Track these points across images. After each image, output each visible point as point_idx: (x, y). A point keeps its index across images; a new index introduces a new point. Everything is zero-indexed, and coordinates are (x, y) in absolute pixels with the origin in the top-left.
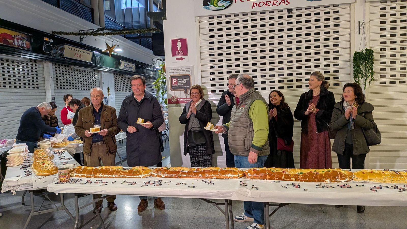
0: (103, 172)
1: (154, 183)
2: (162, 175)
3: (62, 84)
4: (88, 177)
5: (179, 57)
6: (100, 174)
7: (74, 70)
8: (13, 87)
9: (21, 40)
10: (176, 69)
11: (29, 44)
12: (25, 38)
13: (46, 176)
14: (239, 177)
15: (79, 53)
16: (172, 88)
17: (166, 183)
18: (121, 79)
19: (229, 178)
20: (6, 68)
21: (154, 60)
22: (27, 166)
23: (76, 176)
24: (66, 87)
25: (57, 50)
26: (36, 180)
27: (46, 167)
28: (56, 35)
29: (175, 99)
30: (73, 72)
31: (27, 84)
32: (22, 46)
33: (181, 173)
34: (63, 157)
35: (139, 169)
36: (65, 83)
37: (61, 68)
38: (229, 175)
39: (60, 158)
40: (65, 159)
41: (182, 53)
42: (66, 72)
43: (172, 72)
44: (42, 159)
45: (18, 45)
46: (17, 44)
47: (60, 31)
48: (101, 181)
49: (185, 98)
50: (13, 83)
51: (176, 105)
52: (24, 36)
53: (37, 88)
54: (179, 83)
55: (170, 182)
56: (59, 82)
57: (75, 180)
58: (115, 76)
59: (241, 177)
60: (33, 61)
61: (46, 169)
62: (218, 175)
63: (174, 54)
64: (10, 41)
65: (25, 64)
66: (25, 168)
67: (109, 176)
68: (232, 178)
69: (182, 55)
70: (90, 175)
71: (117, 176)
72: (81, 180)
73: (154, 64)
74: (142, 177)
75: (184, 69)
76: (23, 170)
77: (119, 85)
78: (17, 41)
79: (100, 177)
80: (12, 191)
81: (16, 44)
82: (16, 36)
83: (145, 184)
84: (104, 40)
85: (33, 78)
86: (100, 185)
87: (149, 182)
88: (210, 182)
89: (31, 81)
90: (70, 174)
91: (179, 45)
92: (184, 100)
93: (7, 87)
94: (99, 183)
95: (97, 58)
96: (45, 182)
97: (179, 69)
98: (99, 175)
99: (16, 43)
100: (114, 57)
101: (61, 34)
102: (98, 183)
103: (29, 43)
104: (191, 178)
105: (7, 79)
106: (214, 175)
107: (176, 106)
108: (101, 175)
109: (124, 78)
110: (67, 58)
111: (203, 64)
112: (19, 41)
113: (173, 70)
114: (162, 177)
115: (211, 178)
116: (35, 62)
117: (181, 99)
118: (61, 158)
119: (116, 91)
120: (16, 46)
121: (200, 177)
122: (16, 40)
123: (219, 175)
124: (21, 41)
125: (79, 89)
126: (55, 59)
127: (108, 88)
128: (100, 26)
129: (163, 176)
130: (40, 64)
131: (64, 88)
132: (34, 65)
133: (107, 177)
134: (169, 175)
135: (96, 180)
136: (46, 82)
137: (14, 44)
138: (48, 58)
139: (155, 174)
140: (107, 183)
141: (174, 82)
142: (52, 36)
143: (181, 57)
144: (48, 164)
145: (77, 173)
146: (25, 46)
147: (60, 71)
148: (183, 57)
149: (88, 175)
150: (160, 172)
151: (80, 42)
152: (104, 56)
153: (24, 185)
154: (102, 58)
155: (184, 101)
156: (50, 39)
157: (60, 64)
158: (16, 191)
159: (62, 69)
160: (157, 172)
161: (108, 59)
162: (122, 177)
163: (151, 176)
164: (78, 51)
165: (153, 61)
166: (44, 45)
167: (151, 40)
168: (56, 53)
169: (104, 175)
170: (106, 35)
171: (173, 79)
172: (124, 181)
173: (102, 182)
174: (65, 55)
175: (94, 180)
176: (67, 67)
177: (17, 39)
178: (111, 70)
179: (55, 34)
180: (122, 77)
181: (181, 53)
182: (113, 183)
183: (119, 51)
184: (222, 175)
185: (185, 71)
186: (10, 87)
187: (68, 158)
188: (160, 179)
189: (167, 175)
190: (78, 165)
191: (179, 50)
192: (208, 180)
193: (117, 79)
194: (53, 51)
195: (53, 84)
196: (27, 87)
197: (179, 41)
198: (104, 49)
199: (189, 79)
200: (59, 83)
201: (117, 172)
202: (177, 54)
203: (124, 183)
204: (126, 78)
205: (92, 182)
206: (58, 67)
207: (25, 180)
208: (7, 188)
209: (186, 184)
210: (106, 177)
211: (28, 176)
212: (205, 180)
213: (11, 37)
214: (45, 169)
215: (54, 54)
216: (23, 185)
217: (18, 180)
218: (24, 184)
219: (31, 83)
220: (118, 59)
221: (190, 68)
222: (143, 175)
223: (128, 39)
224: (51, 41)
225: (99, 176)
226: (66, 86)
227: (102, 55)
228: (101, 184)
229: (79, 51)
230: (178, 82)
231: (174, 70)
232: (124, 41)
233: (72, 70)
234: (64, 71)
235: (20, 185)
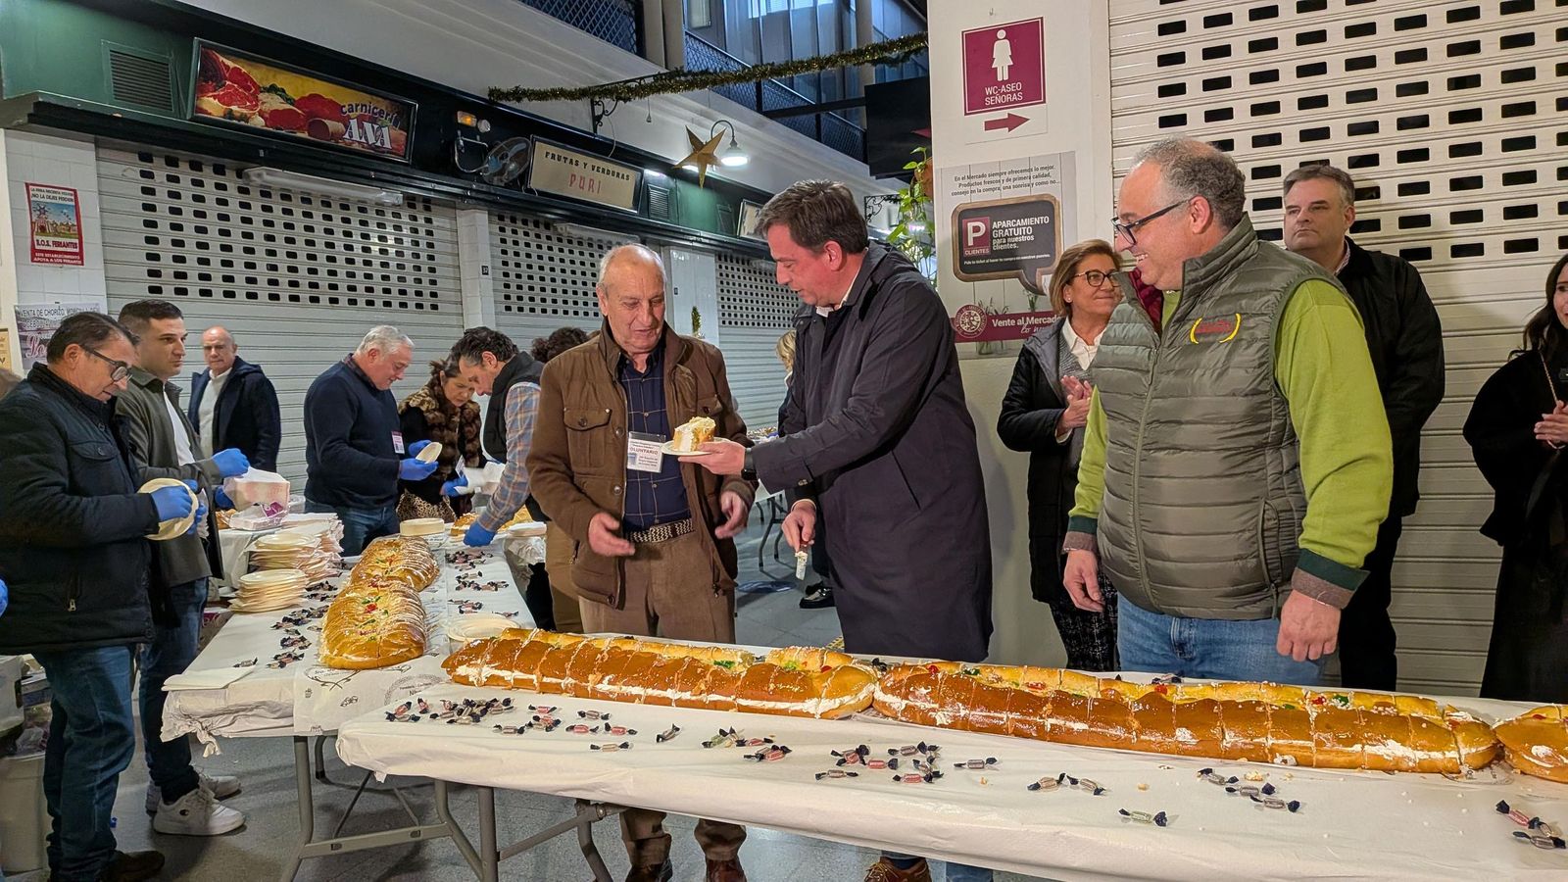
0: (621, 666)
1: (893, 765)
2: (933, 710)
3: (526, 293)
4: (545, 689)
5: (1003, 114)
6: (603, 678)
7: (570, 242)
8: (343, 301)
9: (373, 121)
10: (983, 176)
11: (403, 139)
12: (388, 115)
13: (357, 668)
14: (1465, 769)
15: (588, 173)
16: (963, 268)
17: (966, 771)
18: (745, 278)
19: (1389, 771)
20: (319, 231)
21: (872, 200)
22: (307, 617)
23: (493, 680)
24: (538, 306)
25: (502, 158)
26: (309, 691)
27: (369, 627)
28: (504, 102)
29: (978, 318)
30: (566, 250)
31: (395, 291)
32: (379, 144)
33: (1049, 706)
34: (474, 576)
35: (805, 663)
36: (537, 289)
37: (520, 232)
38: (1392, 749)
39: (459, 582)
40: (479, 589)
41: (1017, 92)
42: (539, 247)
43: (963, 189)
44: (379, 583)
45: (363, 140)
46: (361, 138)
47: (517, 87)
48: (605, 717)
49: (1025, 315)
50: (343, 287)
51: (982, 348)
52: (384, 108)
53: (434, 307)
54: (999, 241)
55: (992, 761)
56: (513, 287)
57: (478, 706)
58: (720, 267)
59: (1480, 764)
60: (420, 206)
61: (365, 634)
62: (1311, 744)
63: (975, 101)
64: (333, 125)
65: (389, 216)
66: (297, 622)
67: (650, 691)
68: (1413, 770)
69: (1015, 102)
70: (554, 680)
71: (687, 696)
72: (507, 702)
73: (870, 215)
74: (824, 716)
75: (1025, 172)
76: (282, 631)
77: (735, 300)
78: (361, 126)
79: (605, 696)
80: (203, 738)
81: (356, 137)
82: (357, 106)
83: (839, 764)
84: (683, 123)
85: (418, 268)
86: (593, 747)
87: (862, 751)
88: (1260, 786)
89: (410, 280)
90: (462, 670)
91: (1002, 56)
92: (1020, 322)
93: (324, 300)
94: (594, 731)
95: (654, 194)
96: (351, 701)
97: (1000, 174)
98: (600, 682)
99: (359, 134)
100: (716, 191)
101: (519, 100)
102: (584, 729)
103: (402, 132)
104: (1118, 744)
105: (323, 272)
106: (1281, 742)
107: (981, 354)
108: (610, 683)
109: (755, 272)
110: (542, 193)
111: (1122, 141)
112: (368, 126)
113: (970, 180)
114: (932, 723)
115: (1261, 756)
116: (428, 209)
117: (1004, 317)
118: (463, 583)
119: (724, 322)
120: (356, 146)
121: (1183, 743)
122: (354, 123)
123: (1319, 743)
124: (373, 127)
125: (586, 314)
126: (498, 195)
127: (695, 309)
128: (666, 68)
129: (941, 718)
130: (445, 216)
131: (532, 310)
132: (421, 221)
133: (639, 696)
134: (978, 715)
135: (582, 714)
136: (467, 285)
137: (347, 136)
138: (471, 190)
139: (897, 703)
140: (632, 732)
141: (971, 236)
142: (488, 107)
143: (1013, 111)
144: (386, 612)
145: (496, 668)
146: (388, 145)
147: (516, 243)
148: (1017, 112)
149: (545, 680)
150: (923, 691)
151: (592, 132)
152: (680, 185)
153: (255, 712)
154: (670, 197)
155: (1022, 326)
156: (478, 119)
157: (519, 216)
158: (219, 738)
159: (523, 236)
160: (908, 687)
161: (697, 199)
162: (715, 706)
163: (871, 706)
164: (585, 165)
165: (866, 204)
166: (458, 144)
167: (860, 121)
168: (501, 173)
169: (624, 684)
170: (686, 89)
171: (970, 225)
172: (722, 732)
173: (608, 727)
174: (536, 182)
175: (568, 707)
176: (542, 227)
177: (361, 120)
178: (707, 241)
179: (499, 97)
180: (746, 266)
181: (1012, 93)
182: (664, 739)
183: (733, 164)
184: (1340, 748)
185: (1027, 181)
186: (334, 301)
187: (493, 584)
188: (927, 735)
189: (963, 713)
190: (526, 618)
191: (1000, 79)
192: (1249, 773)
193: (727, 276)
194: (490, 165)
195: (492, 293)
196: (395, 304)
197: (1001, 34)
198: (678, 153)
199: (1046, 220)
200: (513, 292)
201: (689, 673)
202: (989, 101)
203: (720, 742)
204: (760, 273)
205: (557, 722)
206: (508, 230)
207: (266, 685)
208: (179, 724)
209: (1098, 792)
210: (629, 699)
211: (282, 665)
212: (1225, 770)
213: (336, 111)
214: (362, 634)
215: (496, 178)
216: (251, 710)
217: (226, 687)
218: (257, 707)
219: (411, 287)
220: (732, 196)
221: (1057, 167)
222: (826, 704)
223: (771, 118)
224: (485, 126)
225: (599, 686)
226: (538, 300)
227: (672, 183)
228: (603, 739)
229: (589, 166)
230: (992, 238)
231: (973, 181)
232: (755, 128)
233: (560, 240)
234: (533, 245)
235: (237, 712)
